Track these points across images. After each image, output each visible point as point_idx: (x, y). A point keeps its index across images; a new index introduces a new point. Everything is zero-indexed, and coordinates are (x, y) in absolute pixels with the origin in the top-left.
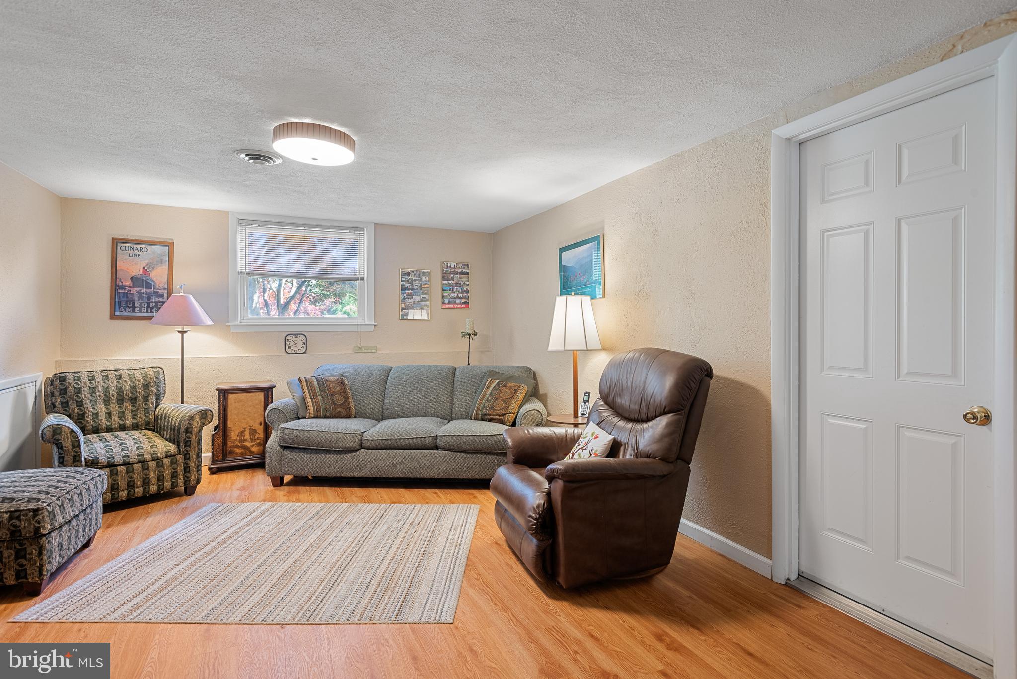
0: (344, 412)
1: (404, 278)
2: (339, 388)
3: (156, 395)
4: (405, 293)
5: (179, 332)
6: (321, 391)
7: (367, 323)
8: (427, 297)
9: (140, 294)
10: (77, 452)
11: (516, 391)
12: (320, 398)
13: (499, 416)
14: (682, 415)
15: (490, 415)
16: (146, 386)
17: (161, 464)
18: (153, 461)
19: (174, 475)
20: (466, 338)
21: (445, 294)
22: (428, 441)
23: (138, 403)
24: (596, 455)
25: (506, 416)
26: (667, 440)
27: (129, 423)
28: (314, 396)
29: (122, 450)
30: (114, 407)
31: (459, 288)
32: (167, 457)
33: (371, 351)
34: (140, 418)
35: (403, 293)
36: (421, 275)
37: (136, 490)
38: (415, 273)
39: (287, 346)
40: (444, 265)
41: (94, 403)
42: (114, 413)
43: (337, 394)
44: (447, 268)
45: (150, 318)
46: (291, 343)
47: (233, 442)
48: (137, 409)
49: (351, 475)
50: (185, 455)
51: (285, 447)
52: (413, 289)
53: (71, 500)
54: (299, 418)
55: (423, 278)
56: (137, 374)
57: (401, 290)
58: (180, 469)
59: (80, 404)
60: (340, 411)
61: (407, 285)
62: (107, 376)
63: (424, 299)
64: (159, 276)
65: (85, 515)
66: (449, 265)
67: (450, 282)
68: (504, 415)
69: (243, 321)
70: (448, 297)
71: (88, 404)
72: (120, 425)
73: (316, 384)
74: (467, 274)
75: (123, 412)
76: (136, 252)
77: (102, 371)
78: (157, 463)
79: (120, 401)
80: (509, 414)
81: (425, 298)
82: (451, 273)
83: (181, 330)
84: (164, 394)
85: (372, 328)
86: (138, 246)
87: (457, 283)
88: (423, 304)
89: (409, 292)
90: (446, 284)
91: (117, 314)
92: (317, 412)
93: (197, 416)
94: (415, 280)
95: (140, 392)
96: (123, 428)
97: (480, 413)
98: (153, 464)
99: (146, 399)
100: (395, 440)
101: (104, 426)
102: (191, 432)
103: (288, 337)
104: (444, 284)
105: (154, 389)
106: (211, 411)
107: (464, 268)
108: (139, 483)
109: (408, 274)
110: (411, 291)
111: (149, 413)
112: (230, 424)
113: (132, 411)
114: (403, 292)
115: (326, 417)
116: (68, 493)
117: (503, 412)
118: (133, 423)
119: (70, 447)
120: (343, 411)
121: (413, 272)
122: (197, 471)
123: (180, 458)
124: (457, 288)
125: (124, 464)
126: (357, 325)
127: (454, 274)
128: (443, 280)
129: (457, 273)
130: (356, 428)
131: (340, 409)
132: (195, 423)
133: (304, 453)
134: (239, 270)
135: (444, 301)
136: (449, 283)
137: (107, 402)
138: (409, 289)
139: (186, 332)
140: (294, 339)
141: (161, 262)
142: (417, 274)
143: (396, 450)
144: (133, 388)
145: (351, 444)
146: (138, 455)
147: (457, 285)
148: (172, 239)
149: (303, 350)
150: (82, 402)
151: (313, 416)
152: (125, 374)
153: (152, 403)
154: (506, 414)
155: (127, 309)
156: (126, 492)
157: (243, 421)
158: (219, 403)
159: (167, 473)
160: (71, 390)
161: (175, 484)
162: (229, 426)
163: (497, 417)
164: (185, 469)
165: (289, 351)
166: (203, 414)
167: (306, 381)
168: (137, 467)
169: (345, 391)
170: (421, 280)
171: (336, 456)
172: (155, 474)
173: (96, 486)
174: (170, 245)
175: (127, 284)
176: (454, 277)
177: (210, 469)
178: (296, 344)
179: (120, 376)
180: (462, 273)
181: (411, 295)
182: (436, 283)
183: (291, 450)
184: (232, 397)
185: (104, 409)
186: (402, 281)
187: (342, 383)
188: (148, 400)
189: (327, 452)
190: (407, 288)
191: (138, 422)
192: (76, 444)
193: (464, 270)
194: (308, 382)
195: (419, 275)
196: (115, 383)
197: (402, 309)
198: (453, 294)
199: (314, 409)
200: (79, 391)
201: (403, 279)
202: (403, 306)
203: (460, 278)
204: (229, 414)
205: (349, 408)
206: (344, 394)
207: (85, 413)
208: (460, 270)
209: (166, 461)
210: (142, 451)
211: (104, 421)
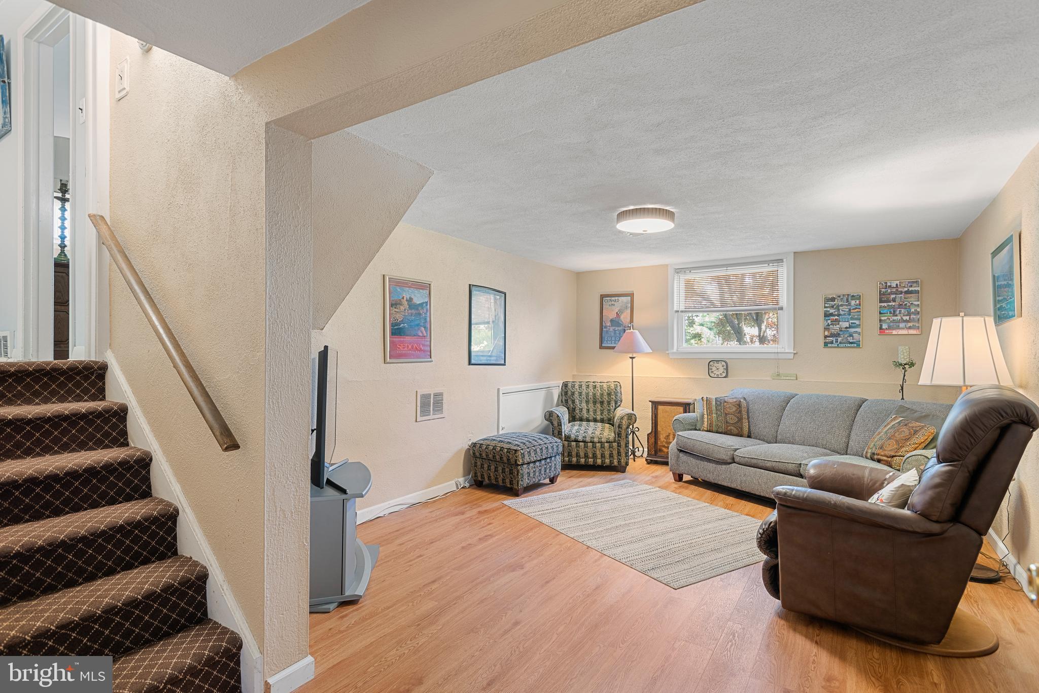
0: (735, 431)
1: (828, 304)
2: (734, 409)
3: (615, 401)
4: (830, 319)
5: (630, 357)
6: (717, 410)
7: (787, 351)
8: (857, 322)
9: (615, 330)
10: (560, 429)
11: (916, 432)
12: (714, 415)
13: (888, 457)
14: (956, 467)
15: (878, 454)
16: (609, 394)
17: (603, 446)
18: (599, 443)
19: (611, 456)
20: (900, 371)
21: (883, 318)
22: (791, 467)
23: (604, 405)
24: (882, 501)
25: (895, 458)
26: (930, 493)
27: (599, 418)
28: (710, 413)
29: (585, 432)
30: (591, 405)
31: (903, 311)
32: (607, 442)
33: (789, 378)
34: (605, 415)
35: (827, 320)
36: (849, 300)
37: (590, 460)
38: (842, 297)
39: (710, 371)
40: (881, 285)
41: (581, 402)
42: (591, 410)
43: (732, 414)
44: (886, 288)
45: (613, 348)
46: (714, 369)
47: (662, 442)
48: (604, 409)
49: (726, 484)
50: (618, 443)
51: (681, 451)
52: (839, 315)
53: (535, 450)
54: (696, 430)
55: (853, 302)
56: (605, 386)
57: (825, 317)
58: (615, 453)
59: (573, 402)
60: (731, 429)
61: (832, 311)
62: (588, 385)
63: (853, 325)
64: (625, 318)
65: (545, 462)
66: (889, 284)
67: (890, 304)
68: (893, 457)
69: (679, 350)
70: (888, 321)
71: (577, 402)
72: (594, 418)
73: (714, 403)
74: (917, 292)
75: (596, 410)
76: (613, 303)
77: (593, 382)
78: (601, 445)
79: (595, 403)
80: (899, 456)
81: (855, 323)
82: (891, 293)
83: (631, 356)
84: (621, 401)
85: (791, 356)
86: (614, 298)
87: (901, 305)
88: (852, 330)
89: (834, 318)
90: (884, 307)
91: (603, 345)
92: (710, 427)
93: (626, 418)
94: (842, 305)
95: (606, 398)
96: (595, 420)
97: (870, 451)
98: (598, 445)
99: (609, 403)
100: (761, 461)
101: (585, 417)
102: (621, 428)
103: (711, 363)
104: (881, 307)
105: (614, 397)
106: (635, 415)
107: (911, 286)
108: (590, 456)
109: (833, 299)
110: (836, 317)
111: (610, 413)
112: (659, 429)
113: (601, 410)
114: (827, 318)
115: (717, 432)
116: (534, 446)
117: (893, 454)
118: (601, 418)
119: (557, 425)
120: (735, 429)
121: (839, 297)
122: (626, 456)
123: (615, 444)
124: (900, 311)
125: (583, 441)
126: (775, 353)
127: (896, 294)
128: (880, 303)
129: (901, 292)
130: (731, 444)
131: (732, 428)
132: (624, 422)
133: (693, 458)
134: (675, 309)
135: (881, 326)
136: (888, 305)
137: (587, 402)
138: (834, 315)
139: (634, 358)
140: (716, 365)
141: (626, 307)
142: (845, 299)
143: (762, 470)
144: (602, 395)
145: (724, 457)
146: (591, 438)
147: (900, 307)
148: (633, 291)
149: (724, 375)
150: (574, 400)
151: (706, 429)
152: (598, 385)
153: (612, 406)
154: (895, 456)
155: (608, 342)
156: (584, 460)
157: (668, 427)
158: (652, 411)
159: (607, 454)
160: (569, 393)
161: (612, 462)
162: (659, 430)
163: (885, 458)
164: (618, 453)
165: (712, 375)
166: (629, 416)
167: (707, 400)
168: (590, 445)
169: (740, 412)
170: (849, 304)
171: (714, 465)
172: (599, 451)
173: (552, 447)
174: (631, 295)
175: (608, 325)
176: (895, 298)
177: (646, 460)
178: (718, 369)
179: (595, 386)
180: (908, 292)
181: (837, 322)
182: (871, 307)
183: (684, 453)
184: (660, 408)
185: (586, 407)
186: (825, 307)
187: (739, 405)
188: (610, 404)
189: (709, 460)
190: (832, 315)
191: (603, 418)
192: (560, 424)
193: (910, 289)
194: (708, 401)
195: (847, 301)
196: (592, 391)
197: (826, 337)
198: (895, 318)
199: (708, 424)
200: (573, 394)
201: (826, 305)
202: (826, 333)
203: (905, 298)
204: (659, 421)
205: (741, 428)
206: (738, 415)
207: (575, 408)
208: (906, 289)
209: (606, 445)
210: (594, 435)
211: (585, 415)
